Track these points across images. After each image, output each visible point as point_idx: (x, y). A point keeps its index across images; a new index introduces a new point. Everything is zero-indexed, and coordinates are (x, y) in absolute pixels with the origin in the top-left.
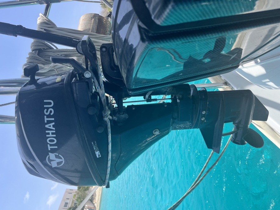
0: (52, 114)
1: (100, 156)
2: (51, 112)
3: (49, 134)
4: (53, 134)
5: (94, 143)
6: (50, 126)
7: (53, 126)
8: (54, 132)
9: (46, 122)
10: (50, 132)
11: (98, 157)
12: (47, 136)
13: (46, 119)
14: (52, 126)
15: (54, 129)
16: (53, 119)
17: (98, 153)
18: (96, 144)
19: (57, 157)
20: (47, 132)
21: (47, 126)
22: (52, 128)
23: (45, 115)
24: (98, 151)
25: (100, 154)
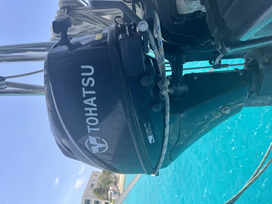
0: (92, 85)
1: (154, 142)
2: (91, 82)
3: (88, 112)
4: (93, 112)
5: (147, 125)
6: (90, 102)
7: (95, 102)
8: (96, 109)
9: (84, 96)
10: (91, 110)
11: (151, 142)
12: (87, 114)
13: (84, 92)
14: (92, 102)
15: (95, 105)
16: (94, 92)
17: (151, 138)
18: (149, 126)
19: (99, 141)
20: (86, 109)
21: (86, 102)
22: (92, 104)
23: (84, 87)
24: (152, 135)
25: (153, 139)
